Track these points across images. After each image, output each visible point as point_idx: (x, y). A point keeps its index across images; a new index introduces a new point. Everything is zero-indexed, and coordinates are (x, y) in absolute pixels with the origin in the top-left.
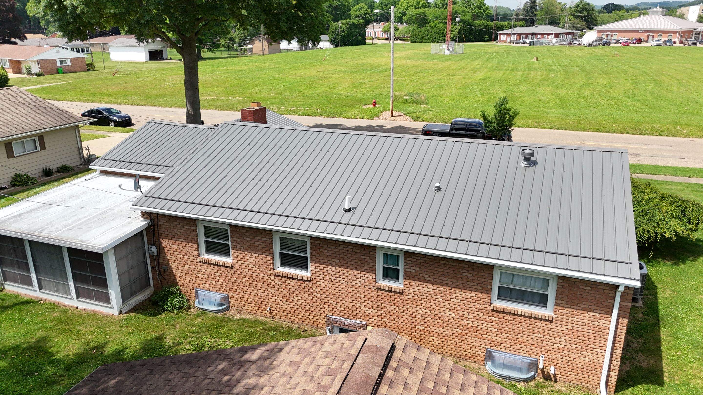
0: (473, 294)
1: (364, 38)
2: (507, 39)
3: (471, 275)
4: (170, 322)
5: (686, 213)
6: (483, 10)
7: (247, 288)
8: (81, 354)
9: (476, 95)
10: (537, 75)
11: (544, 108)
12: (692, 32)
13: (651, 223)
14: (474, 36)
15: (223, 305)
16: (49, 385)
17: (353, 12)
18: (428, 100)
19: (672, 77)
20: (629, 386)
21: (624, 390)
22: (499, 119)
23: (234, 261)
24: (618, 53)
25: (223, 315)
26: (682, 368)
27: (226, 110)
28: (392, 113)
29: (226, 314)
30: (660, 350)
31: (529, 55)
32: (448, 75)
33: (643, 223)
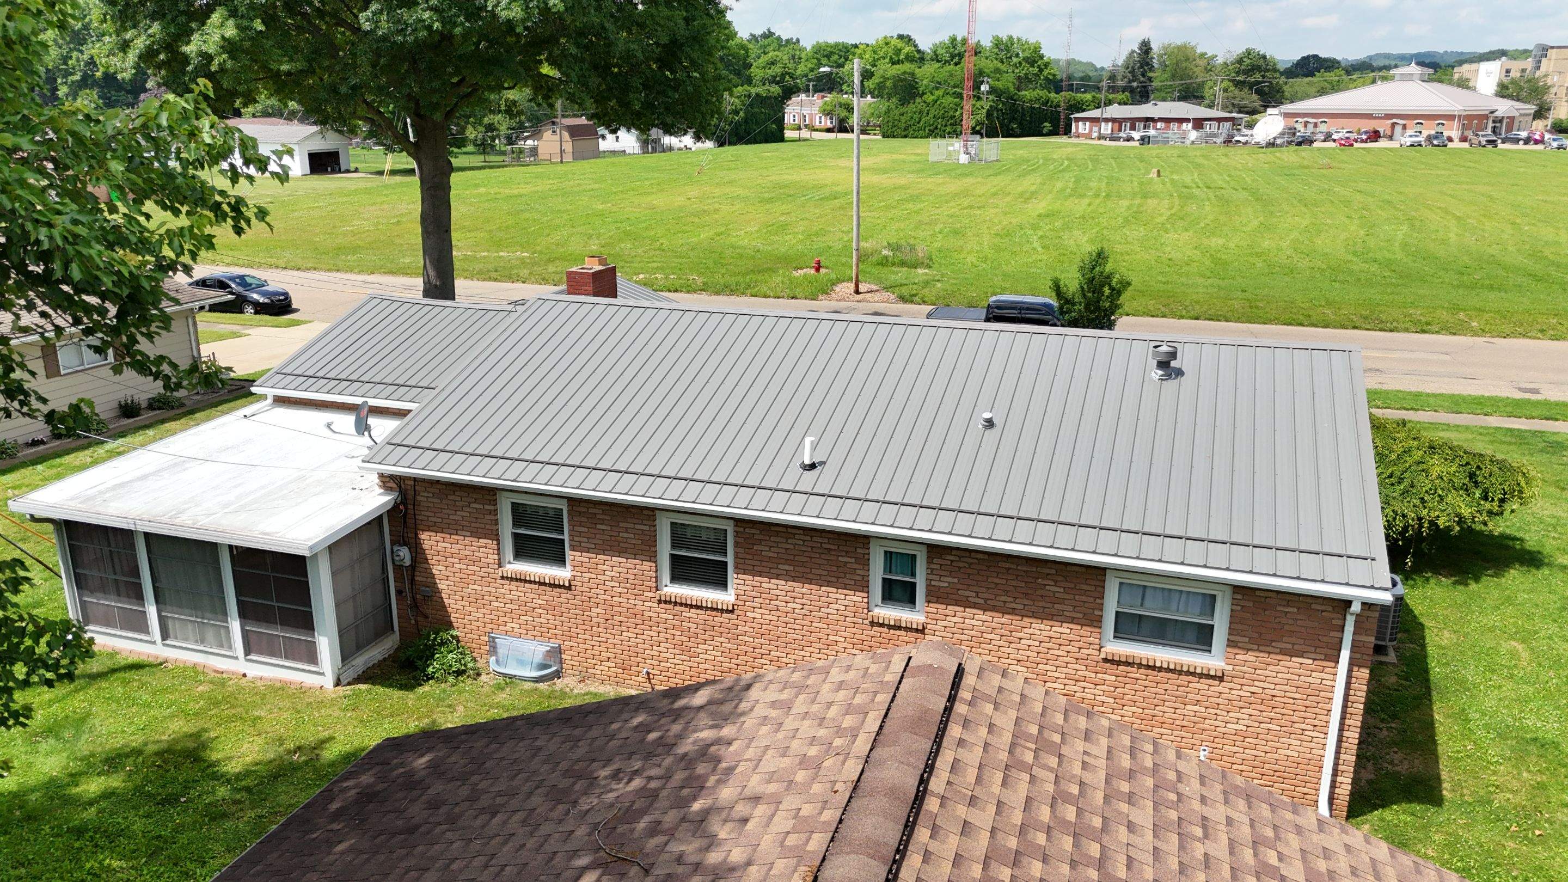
0: (1065, 629)
1: (781, 127)
2: (1091, 130)
3: (1062, 590)
4: (443, 700)
5: (1480, 479)
6: (1039, 67)
7: (600, 630)
8: (270, 762)
9: (1034, 249)
10: (1160, 208)
11: (1180, 275)
12: (1486, 117)
13: (1408, 499)
14: (1020, 124)
15: (550, 666)
16: (213, 819)
17: (756, 72)
18: (931, 260)
19: (1446, 211)
20: (1375, 808)
21: (1365, 814)
22: (1090, 295)
23: (575, 573)
24: (1329, 161)
25: (549, 686)
26: (1477, 773)
27: (495, 280)
28: (857, 286)
29: (554, 684)
30: (1434, 742)
31: (1141, 165)
32: (971, 207)
33: (1394, 498)
